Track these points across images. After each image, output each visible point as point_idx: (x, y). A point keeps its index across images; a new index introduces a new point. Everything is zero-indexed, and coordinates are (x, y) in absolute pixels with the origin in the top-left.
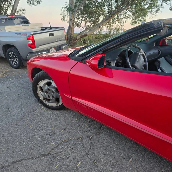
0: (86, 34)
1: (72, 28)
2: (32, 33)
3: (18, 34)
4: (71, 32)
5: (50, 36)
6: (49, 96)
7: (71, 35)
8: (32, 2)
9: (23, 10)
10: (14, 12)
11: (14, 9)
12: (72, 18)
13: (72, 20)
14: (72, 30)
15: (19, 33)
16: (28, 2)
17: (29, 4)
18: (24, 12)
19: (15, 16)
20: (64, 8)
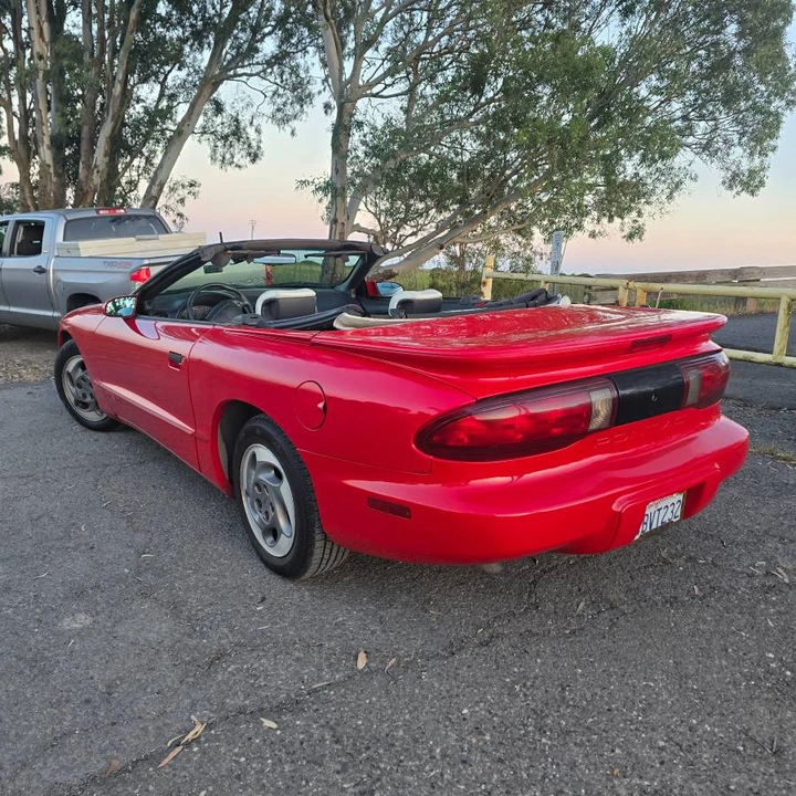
0: (391, 271)
2: (147, 262)
3: (111, 265)
5: (206, 272)
6: (84, 396)
7: (333, 274)
8: (228, 156)
9: (191, 185)
10: (154, 192)
11: (157, 183)
12: (338, 216)
13: (340, 220)
15: (110, 261)
16: (213, 159)
17: (219, 163)
18: (195, 189)
19: (122, 211)
20: (304, 183)
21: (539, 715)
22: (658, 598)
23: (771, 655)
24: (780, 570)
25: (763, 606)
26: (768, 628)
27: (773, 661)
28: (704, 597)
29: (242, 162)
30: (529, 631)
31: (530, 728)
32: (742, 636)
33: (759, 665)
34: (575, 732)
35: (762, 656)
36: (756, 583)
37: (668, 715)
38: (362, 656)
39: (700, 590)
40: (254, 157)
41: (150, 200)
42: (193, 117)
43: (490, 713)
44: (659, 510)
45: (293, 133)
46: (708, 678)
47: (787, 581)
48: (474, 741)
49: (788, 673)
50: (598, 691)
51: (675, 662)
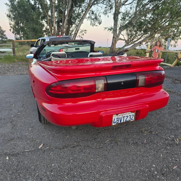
0: (127, 49)
1: (114, 44)
4: (113, 48)
5: (76, 50)
7: (112, 50)
8: (94, 24)
9: (85, 31)
10: (76, 32)
11: (77, 30)
12: (114, 36)
13: (115, 37)
14: (114, 46)
16: (91, 24)
18: (86, 32)
19: (62, 36)
20: (106, 28)
21: (71, 170)
22: (132, 142)
23: (154, 166)
24: (178, 139)
25: (163, 150)
26: (160, 157)
27: (153, 167)
28: (146, 144)
29: (97, 25)
30: (88, 146)
31: (65, 173)
32: (149, 158)
33: (148, 168)
34: (76, 177)
35: (151, 165)
36: (167, 142)
37: (107, 178)
38: (42, 145)
39: (146, 142)
40: (100, 23)
41: (75, 34)
42: (86, 14)
43: (59, 167)
44: (124, 117)
45: (108, 17)
46: (128, 169)
47: (177, 143)
48: (48, 173)
49: (156, 172)
50: (92, 166)
51: (122, 162)
